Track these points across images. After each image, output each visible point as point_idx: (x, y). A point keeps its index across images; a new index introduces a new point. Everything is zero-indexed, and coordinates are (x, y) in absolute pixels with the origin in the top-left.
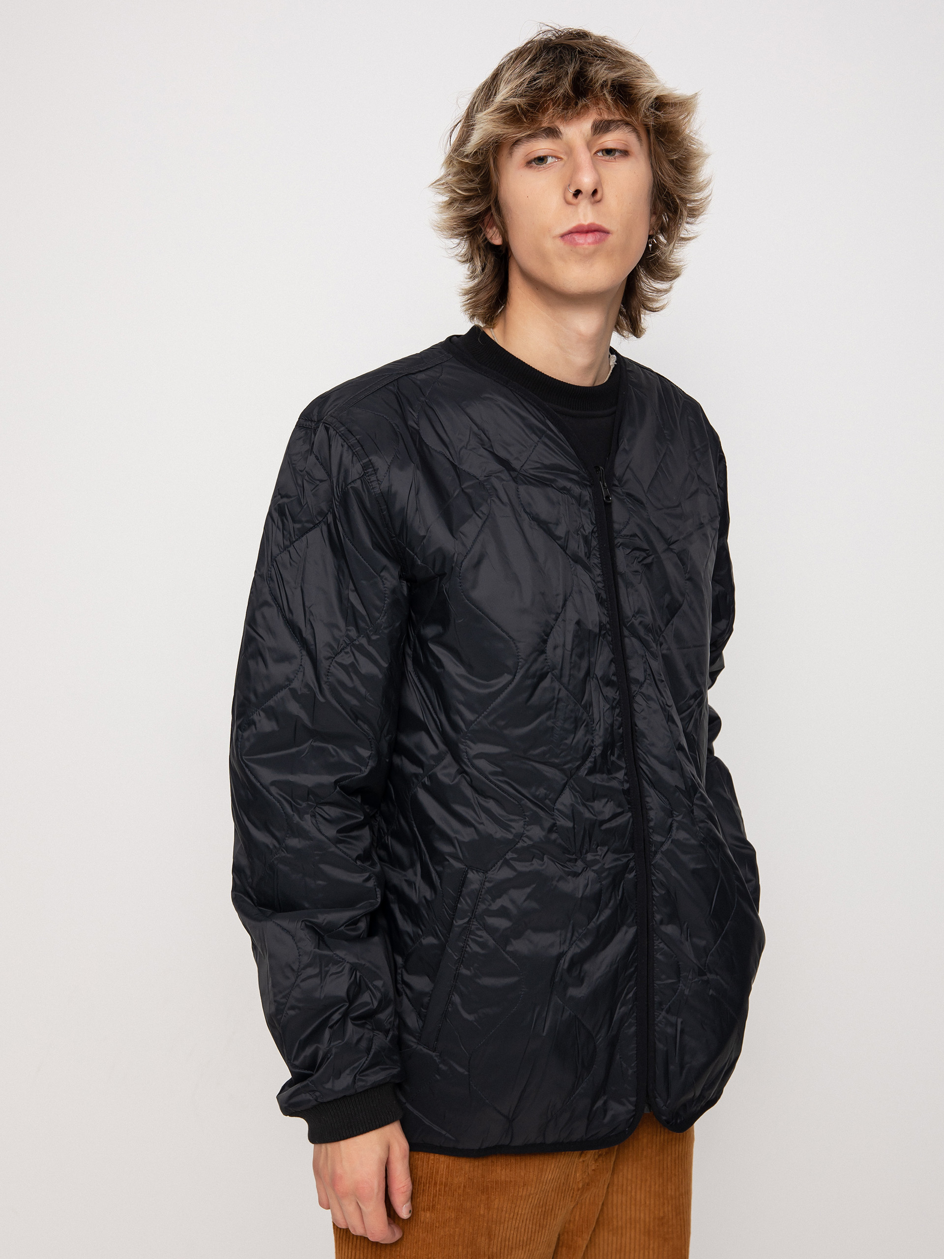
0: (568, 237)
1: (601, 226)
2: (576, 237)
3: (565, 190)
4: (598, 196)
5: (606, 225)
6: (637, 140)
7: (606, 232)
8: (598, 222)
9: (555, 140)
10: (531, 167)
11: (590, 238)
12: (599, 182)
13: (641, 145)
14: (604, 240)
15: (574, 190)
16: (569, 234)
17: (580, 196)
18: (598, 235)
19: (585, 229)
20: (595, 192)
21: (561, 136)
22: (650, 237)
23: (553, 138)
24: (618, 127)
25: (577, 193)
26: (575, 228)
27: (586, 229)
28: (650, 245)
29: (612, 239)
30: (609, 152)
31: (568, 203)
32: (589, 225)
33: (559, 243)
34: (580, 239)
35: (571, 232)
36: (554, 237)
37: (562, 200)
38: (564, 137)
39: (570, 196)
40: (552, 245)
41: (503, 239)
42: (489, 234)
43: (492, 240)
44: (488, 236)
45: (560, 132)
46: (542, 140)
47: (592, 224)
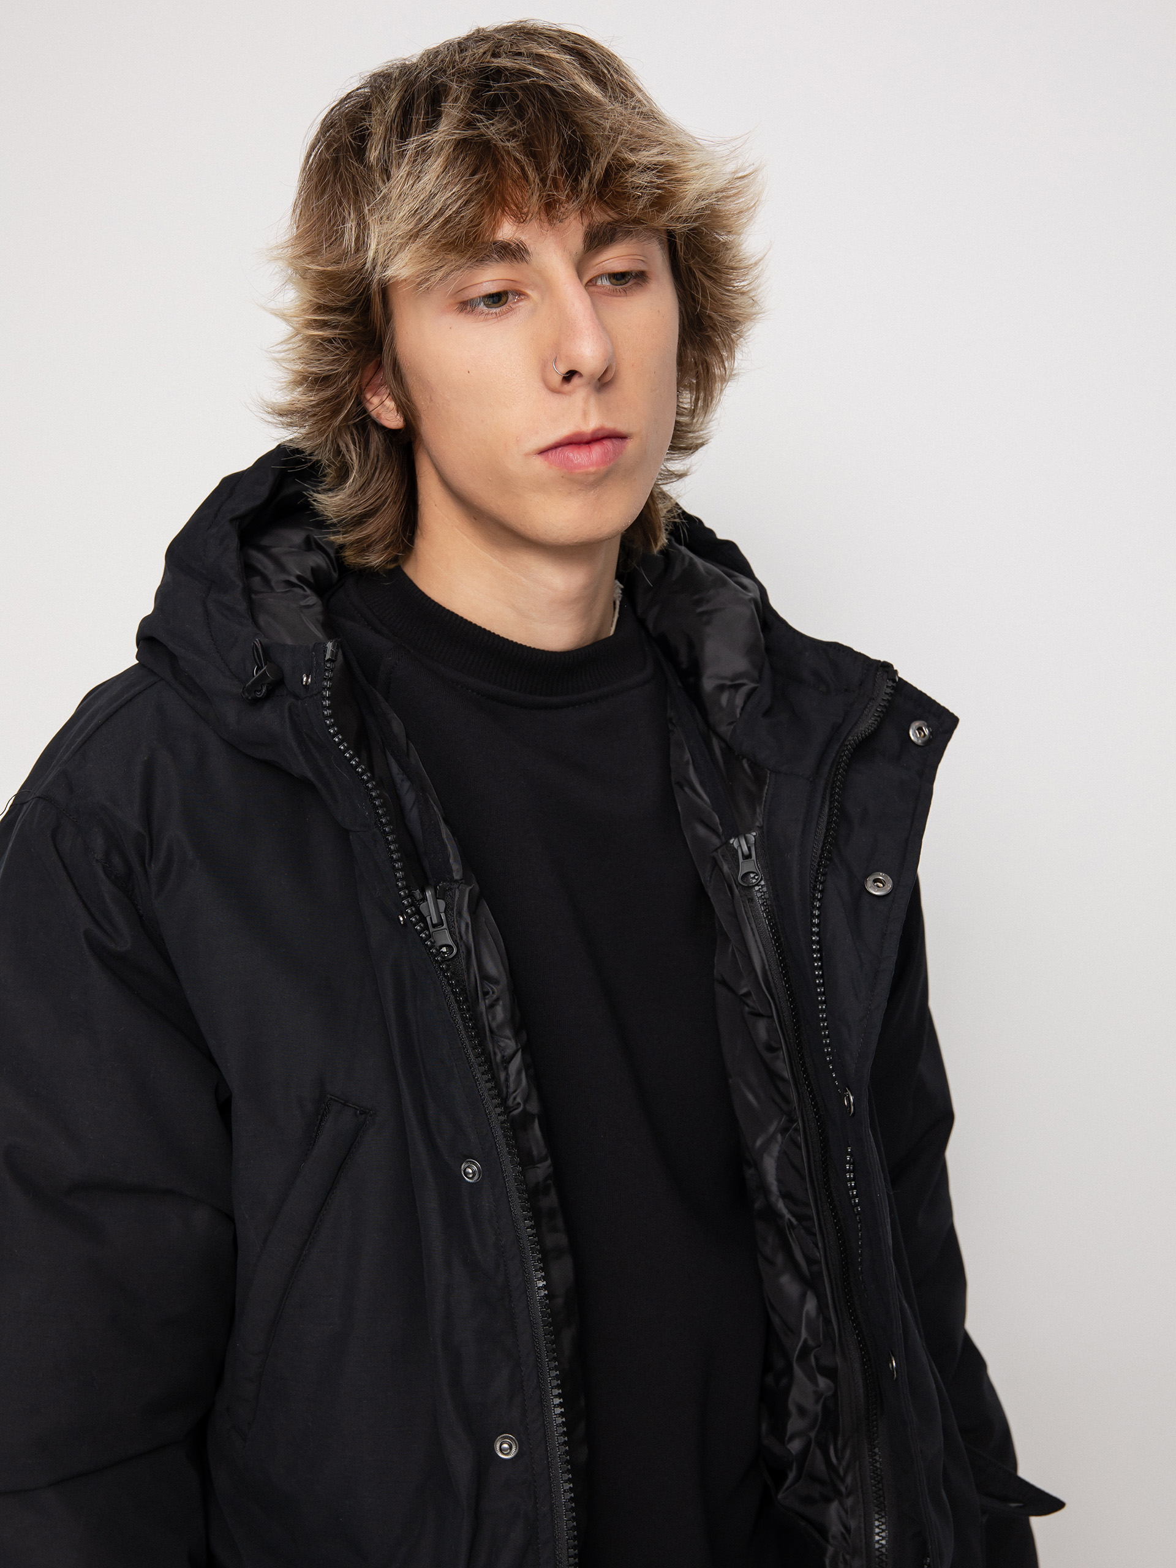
0: (552, 455)
1: (614, 429)
2: (571, 455)
3: (546, 367)
4: (611, 379)
5: (621, 427)
7: (622, 437)
9: (516, 266)
10: (472, 312)
12: (611, 352)
14: (619, 450)
15: (564, 370)
16: (557, 447)
17: (576, 381)
18: (608, 444)
19: (585, 439)
21: (527, 258)
23: (514, 263)
25: (570, 375)
26: (568, 437)
27: (589, 437)
30: (619, 278)
31: (555, 391)
32: (594, 432)
35: (559, 445)
36: (527, 455)
37: (541, 385)
38: (533, 261)
39: (556, 379)
40: (523, 469)
41: (406, 420)
42: (371, 403)
43: (379, 415)
44: (371, 408)
45: (526, 251)
46: (490, 263)
47: (601, 429)
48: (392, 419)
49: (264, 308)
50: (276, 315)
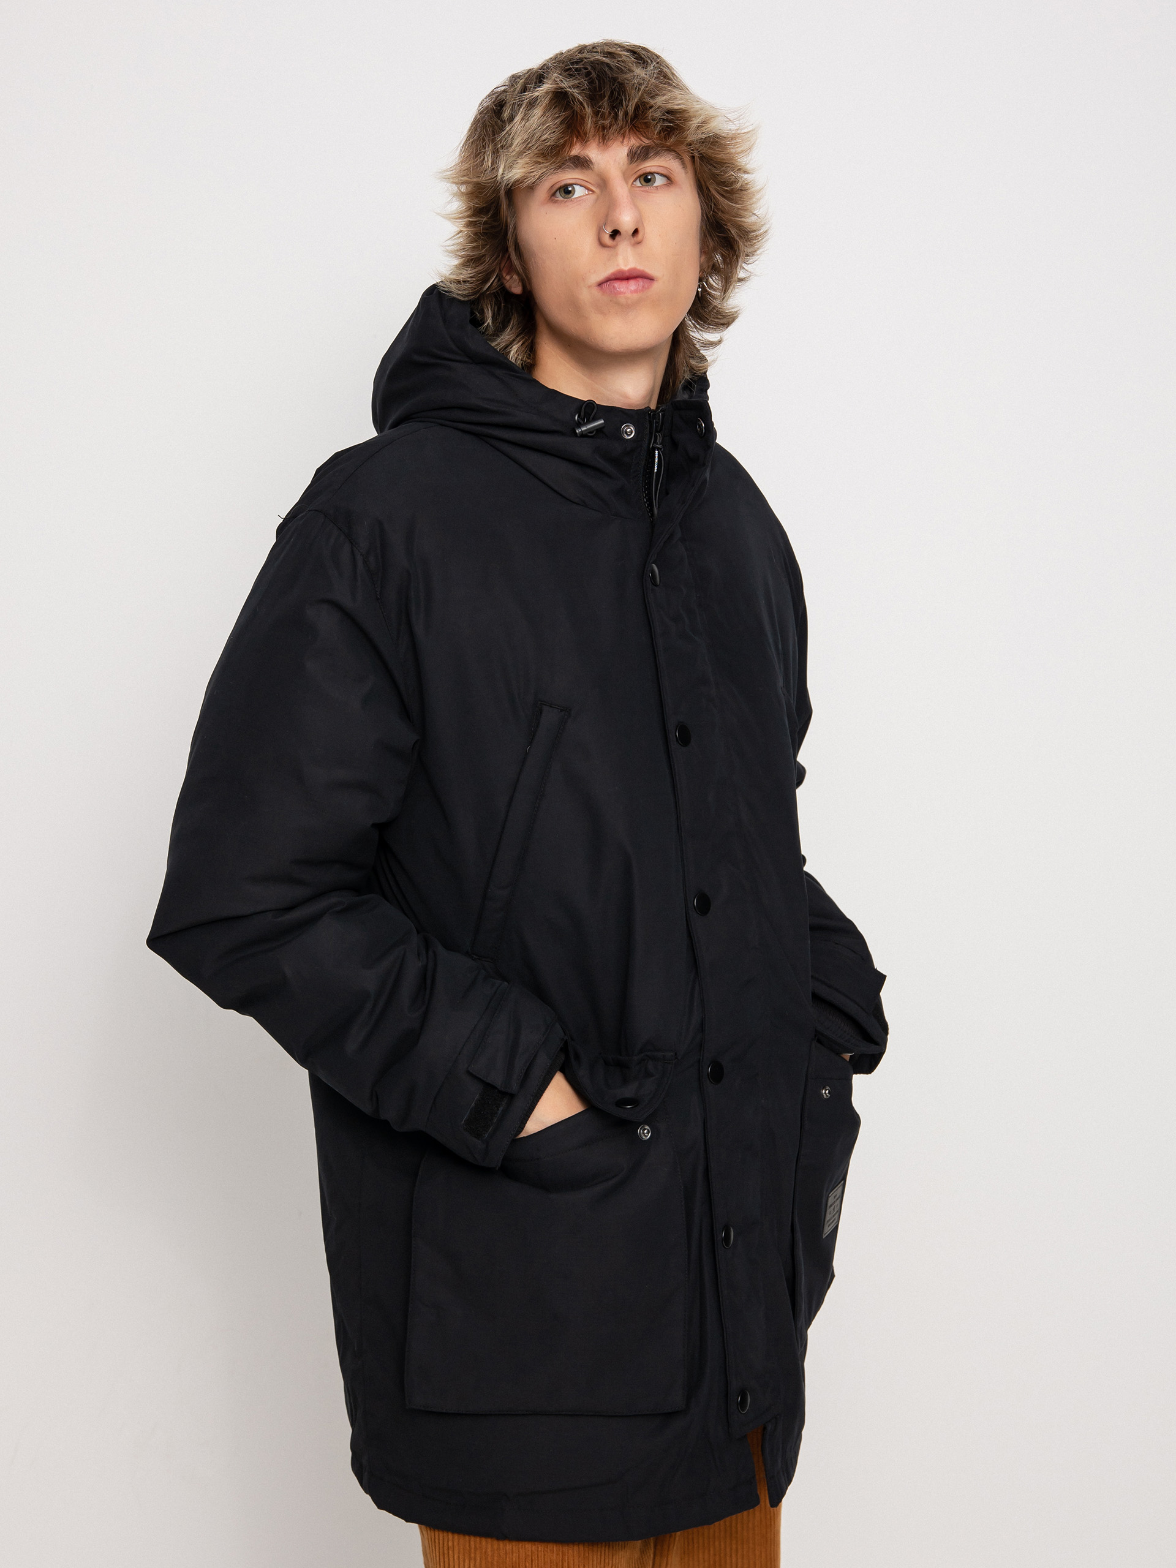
0: (607, 286)
1: (643, 271)
2: (616, 285)
3: (600, 231)
4: (640, 236)
5: (650, 271)
6: (682, 167)
7: (650, 279)
8: (640, 267)
9: (585, 171)
10: (556, 202)
11: (633, 285)
12: (640, 219)
13: (686, 173)
14: (648, 288)
15: (611, 231)
16: (607, 281)
17: (618, 238)
18: (641, 282)
19: (625, 276)
20: (636, 232)
21: (592, 167)
22: (700, 280)
23: (583, 169)
24: (657, 154)
25: (615, 234)
26: (613, 274)
27: (627, 275)
28: (700, 290)
29: (656, 286)
31: (603, 246)
32: (630, 270)
33: (596, 292)
34: (621, 286)
35: (609, 280)
36: (590, 286)
37: (596, 243)
38: (596, 167)
39: (607, 239)
40: (587, 295)
41: (524, 287)
42: (505, 280)
43: (510, 287)
44: (505, 282)
45: (591, 162)
46: (569, 170)
47: (634, 269)
48: (517, 289)
49: (438, 214)
50: (446, 218)
